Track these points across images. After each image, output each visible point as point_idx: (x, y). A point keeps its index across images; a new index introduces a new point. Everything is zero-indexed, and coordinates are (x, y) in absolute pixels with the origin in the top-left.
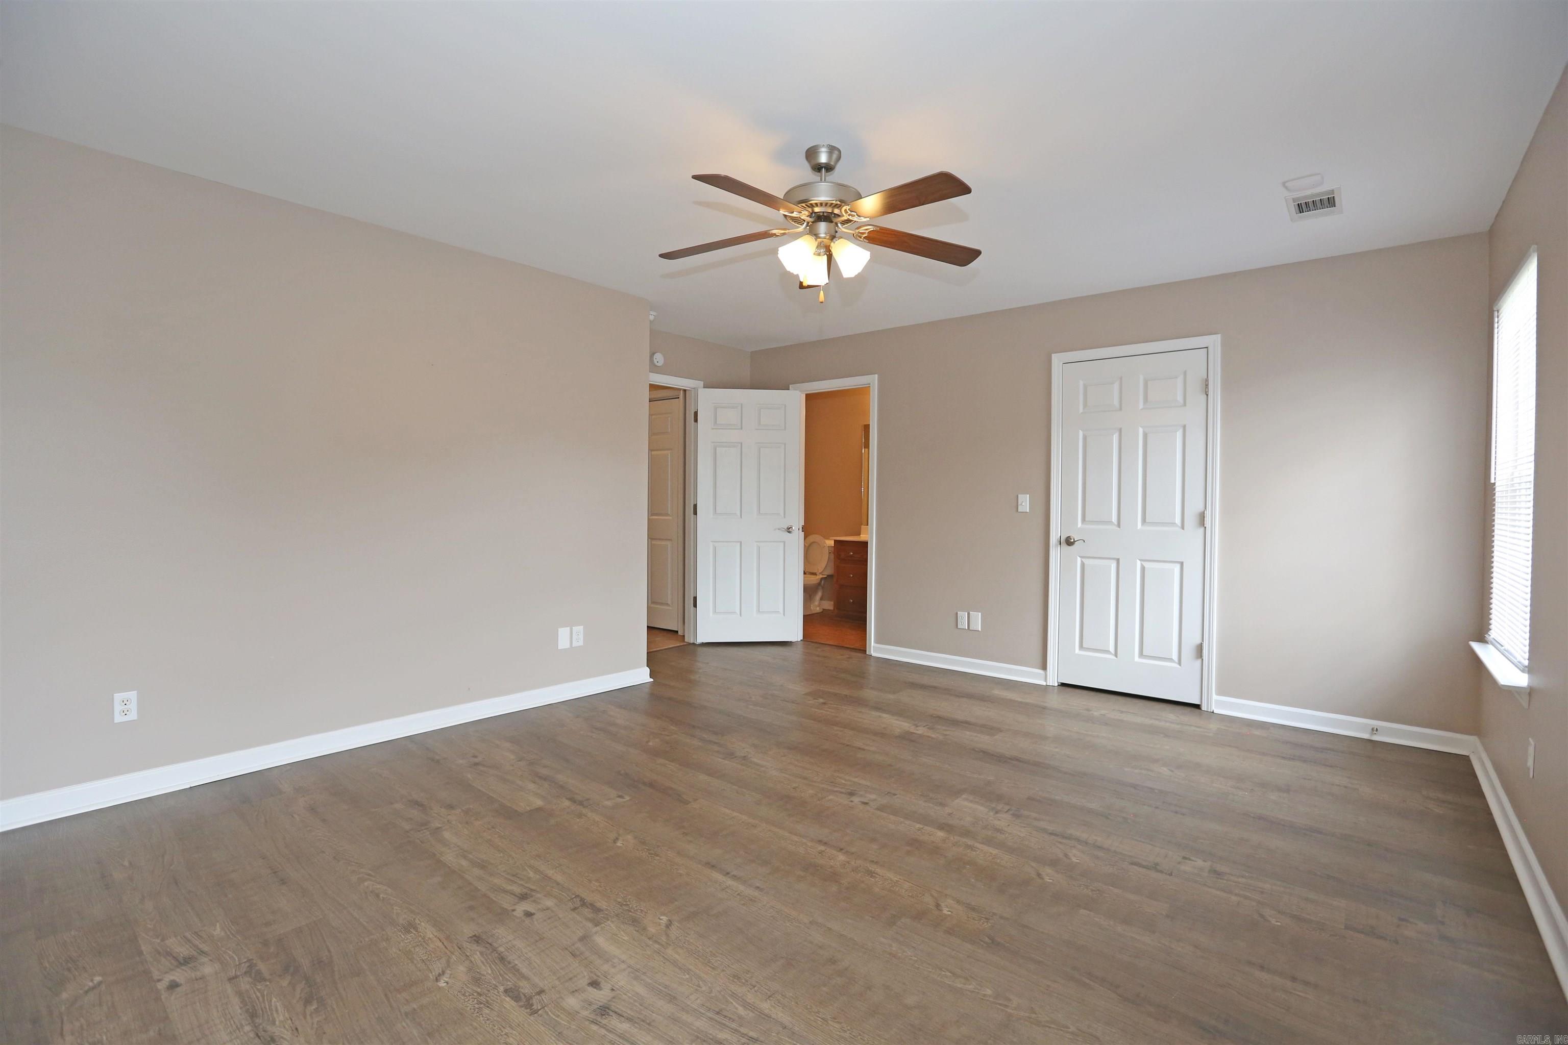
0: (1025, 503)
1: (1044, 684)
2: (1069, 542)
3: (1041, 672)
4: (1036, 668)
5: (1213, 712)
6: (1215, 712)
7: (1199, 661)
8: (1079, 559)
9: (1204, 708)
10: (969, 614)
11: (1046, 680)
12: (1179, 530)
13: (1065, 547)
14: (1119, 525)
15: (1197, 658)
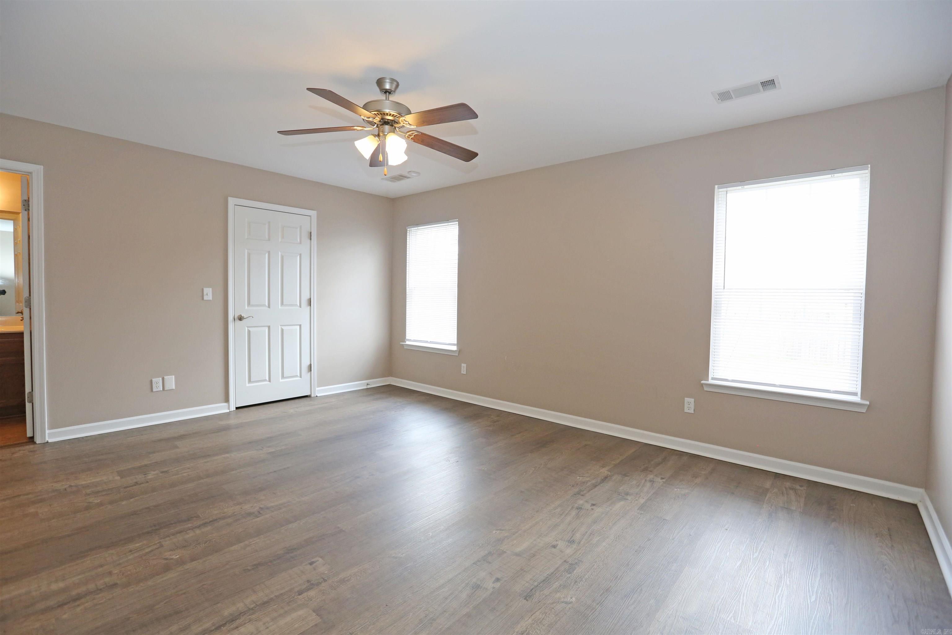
0: (209, 294)
1: (228, 411)
2: (241, 318)
3: (225, 404)
4: (220, 403)
5: (317, 396)
6: (318, 396)
7: (309, 373)
8: (246, 328)
9: (313, 396)
10: (163, 379)
11: (229, 409)
12: (298, 308)
13: (238, 322)
14: (269, 307)
15: (309, 372)
